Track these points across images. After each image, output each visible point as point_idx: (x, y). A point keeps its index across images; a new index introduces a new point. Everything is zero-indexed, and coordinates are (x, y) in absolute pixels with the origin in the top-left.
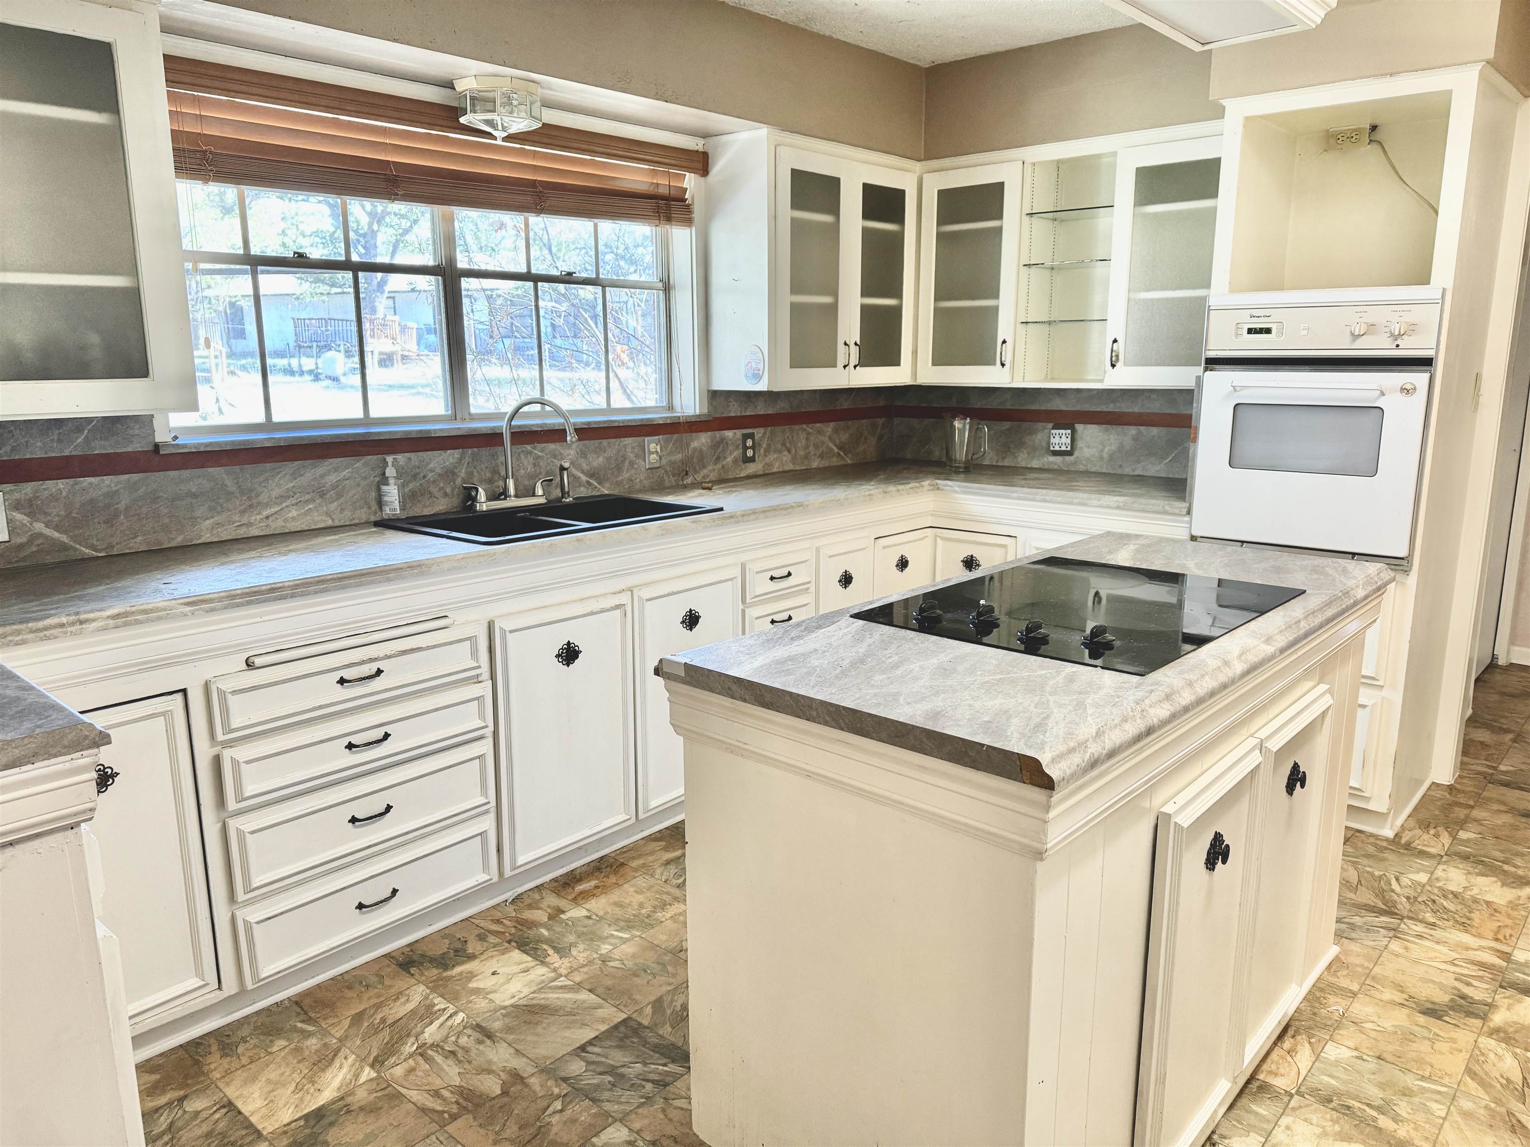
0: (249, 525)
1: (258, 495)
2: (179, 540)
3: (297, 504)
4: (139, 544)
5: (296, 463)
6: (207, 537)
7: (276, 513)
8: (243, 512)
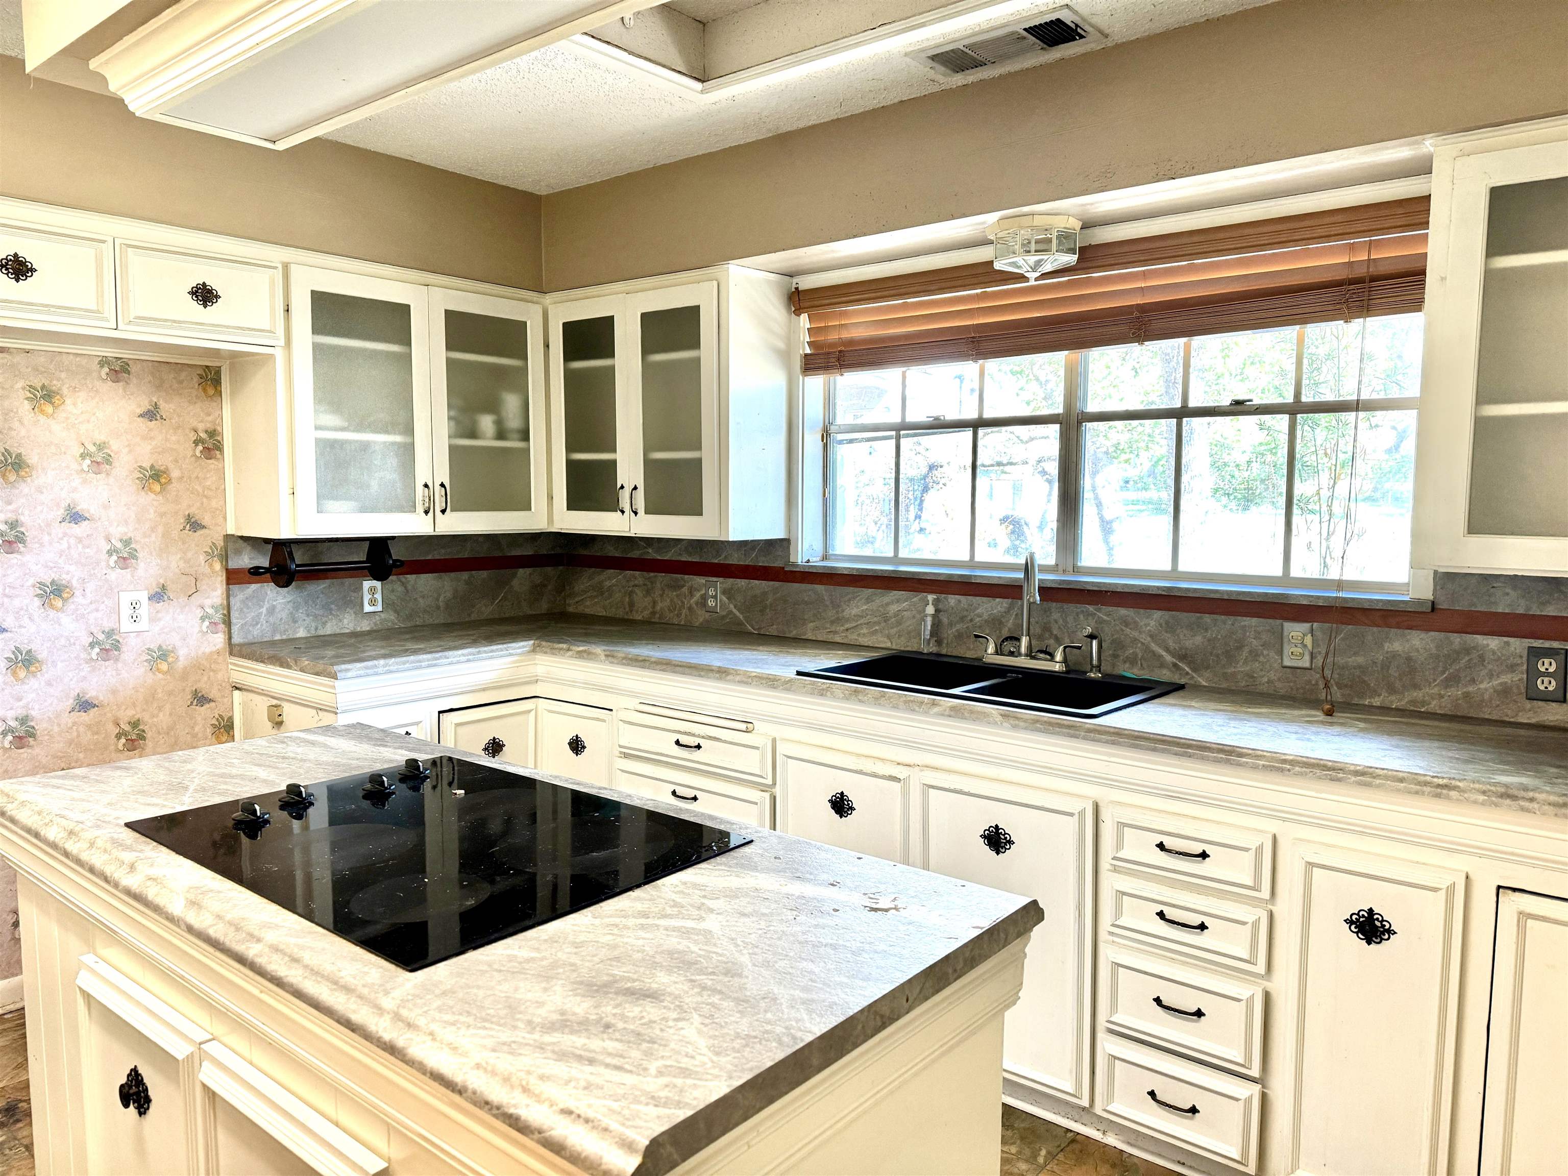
0: (835, 632)
1: (843, 611)
2: (794, 633)
3: (868, 623)
4: (773, 630)
5: (870, 590)
6: (810, 636)
7: (852, 628)
8: (832, 622)
